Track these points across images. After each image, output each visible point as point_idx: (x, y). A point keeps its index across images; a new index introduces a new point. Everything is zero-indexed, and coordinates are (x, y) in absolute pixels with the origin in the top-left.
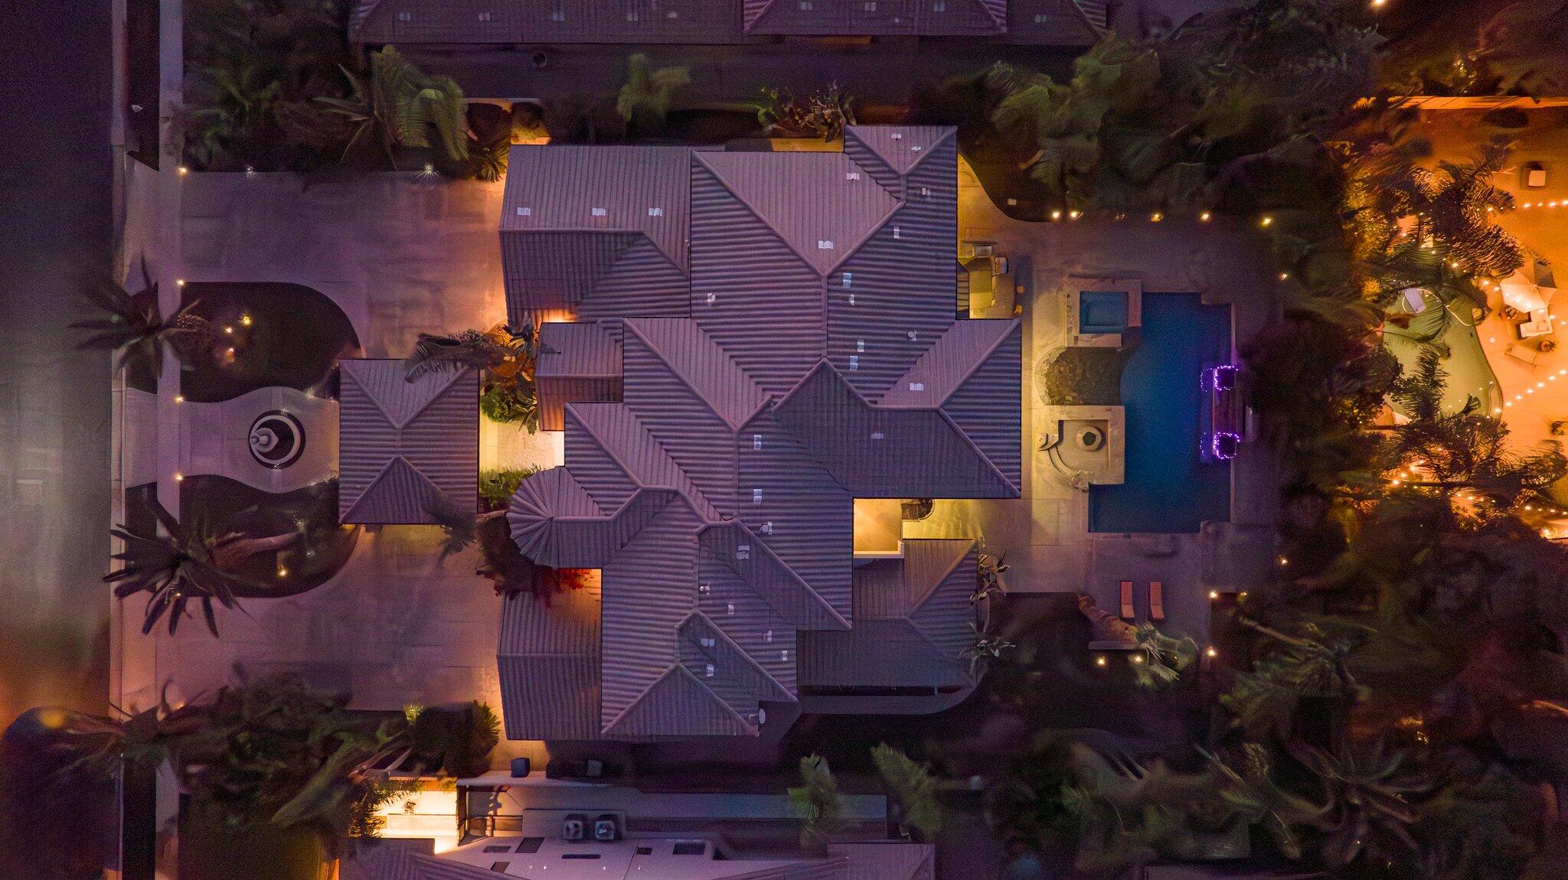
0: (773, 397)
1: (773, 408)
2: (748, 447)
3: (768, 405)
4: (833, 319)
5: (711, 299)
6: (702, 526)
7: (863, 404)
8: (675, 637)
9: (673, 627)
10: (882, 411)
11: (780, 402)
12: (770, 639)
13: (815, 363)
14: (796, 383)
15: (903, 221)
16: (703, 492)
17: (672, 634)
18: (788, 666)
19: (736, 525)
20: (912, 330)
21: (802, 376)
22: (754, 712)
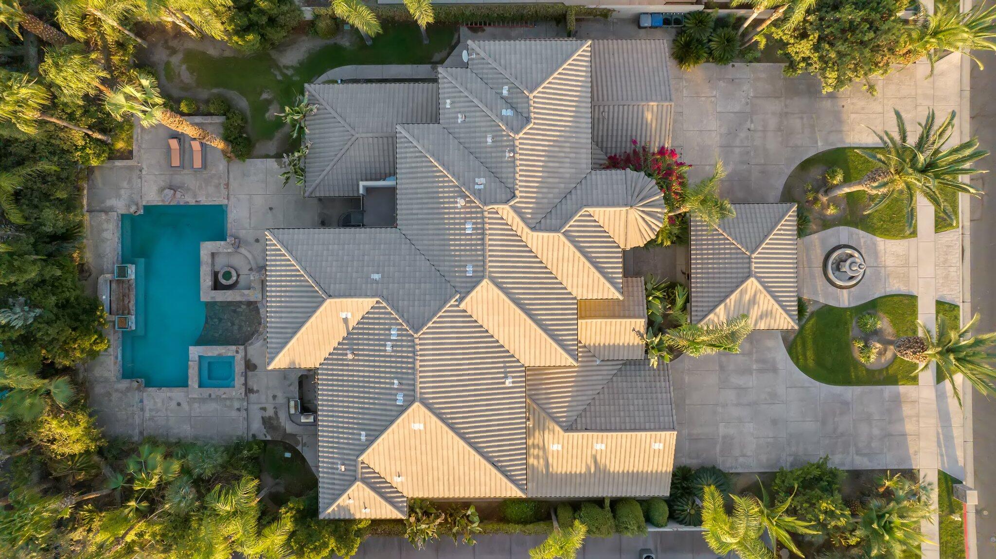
0: (458, 306)
1: (457, 297)
2: (477, 266)
3: (461, 300)
4: (409, 368)
5: (508, 383)
6: (512, 203)
7: (387, 301)
8: (532, 115)
9: (535, 124)
10: (373, 296)
11: (452, 302)
12: (460, 116)
13: (424, 333)
14: (440, 317)
15: (359, 445)
16: (512, 230)
17: (535, 118)
18: (446, 95)
19: (485, 204)
20: (350, 360)
21: (434, 323)
22: (473, 59)
